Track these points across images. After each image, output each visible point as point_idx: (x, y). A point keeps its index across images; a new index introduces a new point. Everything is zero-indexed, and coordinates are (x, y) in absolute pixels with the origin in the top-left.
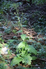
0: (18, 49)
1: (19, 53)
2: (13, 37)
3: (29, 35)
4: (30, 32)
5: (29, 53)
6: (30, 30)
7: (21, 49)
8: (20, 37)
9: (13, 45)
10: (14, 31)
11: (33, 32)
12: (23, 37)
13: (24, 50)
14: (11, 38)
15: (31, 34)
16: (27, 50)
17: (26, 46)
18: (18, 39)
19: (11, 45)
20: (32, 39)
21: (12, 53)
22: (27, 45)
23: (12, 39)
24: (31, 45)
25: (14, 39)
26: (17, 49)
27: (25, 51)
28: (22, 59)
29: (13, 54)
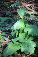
0: (14, 31)
1: (15, 37)
2: (5, 14)
3: (29, 9)
4: (32, 4)
5: (30, 36)
6: (31, 1)
7: (19, 31)
8: (16, 13)
9: (7, 25)
10: (7, 5)
11: (35, 4)
12: (21, 13)
13: (23, 32)
14: (2, 15)
15: (33, 8)
16: (28, 32)
17: (25, 26)
18: (13, 17)
19: (3, 25)
20: (35, 15)
21: (5, 38)
22: (27, 25)
23: (4, 16)
24: (33, 24)
25: (7, 16)
26: (12, 31)
27: (25, 33)
28: (21, 45)
29: (7, 39)
